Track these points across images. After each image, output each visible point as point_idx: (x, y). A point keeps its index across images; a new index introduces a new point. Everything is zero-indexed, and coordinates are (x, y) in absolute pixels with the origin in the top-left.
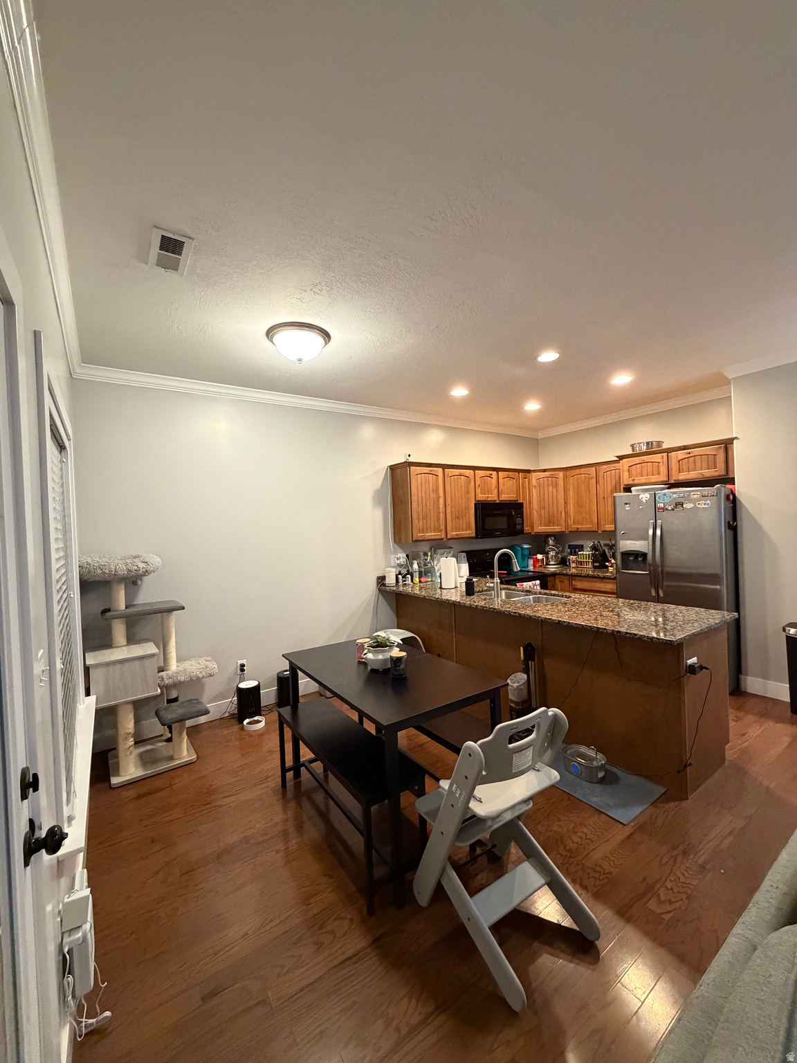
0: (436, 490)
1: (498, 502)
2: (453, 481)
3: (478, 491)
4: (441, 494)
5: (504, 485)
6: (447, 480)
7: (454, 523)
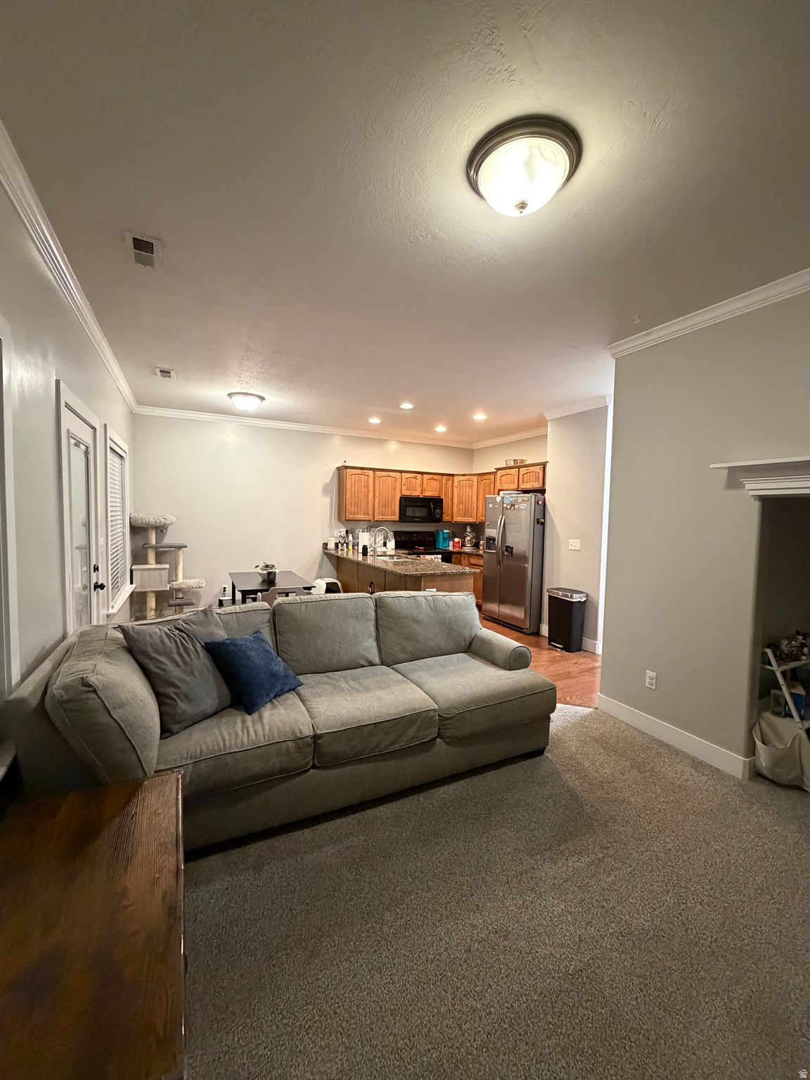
0: (366, 486)
1: (421, 496)
2: (381, 480)
3: (404, 488)
4: (371, 488)
5: (427, 485)
6: (377, 480)
7: (381, 510)
